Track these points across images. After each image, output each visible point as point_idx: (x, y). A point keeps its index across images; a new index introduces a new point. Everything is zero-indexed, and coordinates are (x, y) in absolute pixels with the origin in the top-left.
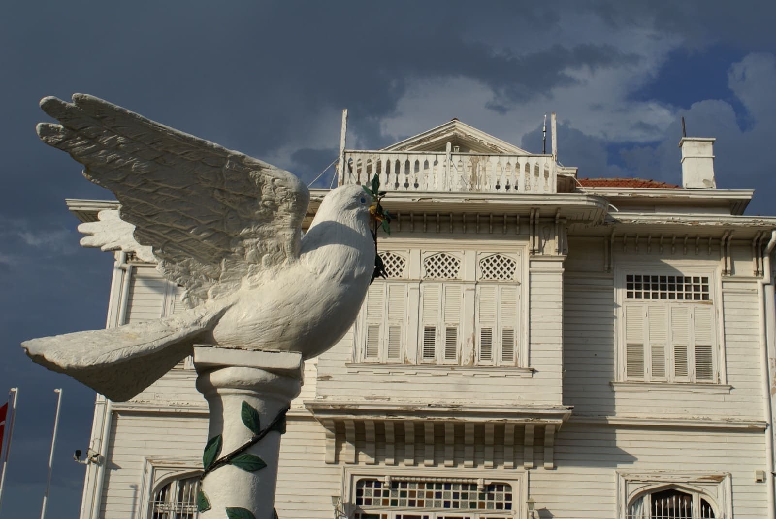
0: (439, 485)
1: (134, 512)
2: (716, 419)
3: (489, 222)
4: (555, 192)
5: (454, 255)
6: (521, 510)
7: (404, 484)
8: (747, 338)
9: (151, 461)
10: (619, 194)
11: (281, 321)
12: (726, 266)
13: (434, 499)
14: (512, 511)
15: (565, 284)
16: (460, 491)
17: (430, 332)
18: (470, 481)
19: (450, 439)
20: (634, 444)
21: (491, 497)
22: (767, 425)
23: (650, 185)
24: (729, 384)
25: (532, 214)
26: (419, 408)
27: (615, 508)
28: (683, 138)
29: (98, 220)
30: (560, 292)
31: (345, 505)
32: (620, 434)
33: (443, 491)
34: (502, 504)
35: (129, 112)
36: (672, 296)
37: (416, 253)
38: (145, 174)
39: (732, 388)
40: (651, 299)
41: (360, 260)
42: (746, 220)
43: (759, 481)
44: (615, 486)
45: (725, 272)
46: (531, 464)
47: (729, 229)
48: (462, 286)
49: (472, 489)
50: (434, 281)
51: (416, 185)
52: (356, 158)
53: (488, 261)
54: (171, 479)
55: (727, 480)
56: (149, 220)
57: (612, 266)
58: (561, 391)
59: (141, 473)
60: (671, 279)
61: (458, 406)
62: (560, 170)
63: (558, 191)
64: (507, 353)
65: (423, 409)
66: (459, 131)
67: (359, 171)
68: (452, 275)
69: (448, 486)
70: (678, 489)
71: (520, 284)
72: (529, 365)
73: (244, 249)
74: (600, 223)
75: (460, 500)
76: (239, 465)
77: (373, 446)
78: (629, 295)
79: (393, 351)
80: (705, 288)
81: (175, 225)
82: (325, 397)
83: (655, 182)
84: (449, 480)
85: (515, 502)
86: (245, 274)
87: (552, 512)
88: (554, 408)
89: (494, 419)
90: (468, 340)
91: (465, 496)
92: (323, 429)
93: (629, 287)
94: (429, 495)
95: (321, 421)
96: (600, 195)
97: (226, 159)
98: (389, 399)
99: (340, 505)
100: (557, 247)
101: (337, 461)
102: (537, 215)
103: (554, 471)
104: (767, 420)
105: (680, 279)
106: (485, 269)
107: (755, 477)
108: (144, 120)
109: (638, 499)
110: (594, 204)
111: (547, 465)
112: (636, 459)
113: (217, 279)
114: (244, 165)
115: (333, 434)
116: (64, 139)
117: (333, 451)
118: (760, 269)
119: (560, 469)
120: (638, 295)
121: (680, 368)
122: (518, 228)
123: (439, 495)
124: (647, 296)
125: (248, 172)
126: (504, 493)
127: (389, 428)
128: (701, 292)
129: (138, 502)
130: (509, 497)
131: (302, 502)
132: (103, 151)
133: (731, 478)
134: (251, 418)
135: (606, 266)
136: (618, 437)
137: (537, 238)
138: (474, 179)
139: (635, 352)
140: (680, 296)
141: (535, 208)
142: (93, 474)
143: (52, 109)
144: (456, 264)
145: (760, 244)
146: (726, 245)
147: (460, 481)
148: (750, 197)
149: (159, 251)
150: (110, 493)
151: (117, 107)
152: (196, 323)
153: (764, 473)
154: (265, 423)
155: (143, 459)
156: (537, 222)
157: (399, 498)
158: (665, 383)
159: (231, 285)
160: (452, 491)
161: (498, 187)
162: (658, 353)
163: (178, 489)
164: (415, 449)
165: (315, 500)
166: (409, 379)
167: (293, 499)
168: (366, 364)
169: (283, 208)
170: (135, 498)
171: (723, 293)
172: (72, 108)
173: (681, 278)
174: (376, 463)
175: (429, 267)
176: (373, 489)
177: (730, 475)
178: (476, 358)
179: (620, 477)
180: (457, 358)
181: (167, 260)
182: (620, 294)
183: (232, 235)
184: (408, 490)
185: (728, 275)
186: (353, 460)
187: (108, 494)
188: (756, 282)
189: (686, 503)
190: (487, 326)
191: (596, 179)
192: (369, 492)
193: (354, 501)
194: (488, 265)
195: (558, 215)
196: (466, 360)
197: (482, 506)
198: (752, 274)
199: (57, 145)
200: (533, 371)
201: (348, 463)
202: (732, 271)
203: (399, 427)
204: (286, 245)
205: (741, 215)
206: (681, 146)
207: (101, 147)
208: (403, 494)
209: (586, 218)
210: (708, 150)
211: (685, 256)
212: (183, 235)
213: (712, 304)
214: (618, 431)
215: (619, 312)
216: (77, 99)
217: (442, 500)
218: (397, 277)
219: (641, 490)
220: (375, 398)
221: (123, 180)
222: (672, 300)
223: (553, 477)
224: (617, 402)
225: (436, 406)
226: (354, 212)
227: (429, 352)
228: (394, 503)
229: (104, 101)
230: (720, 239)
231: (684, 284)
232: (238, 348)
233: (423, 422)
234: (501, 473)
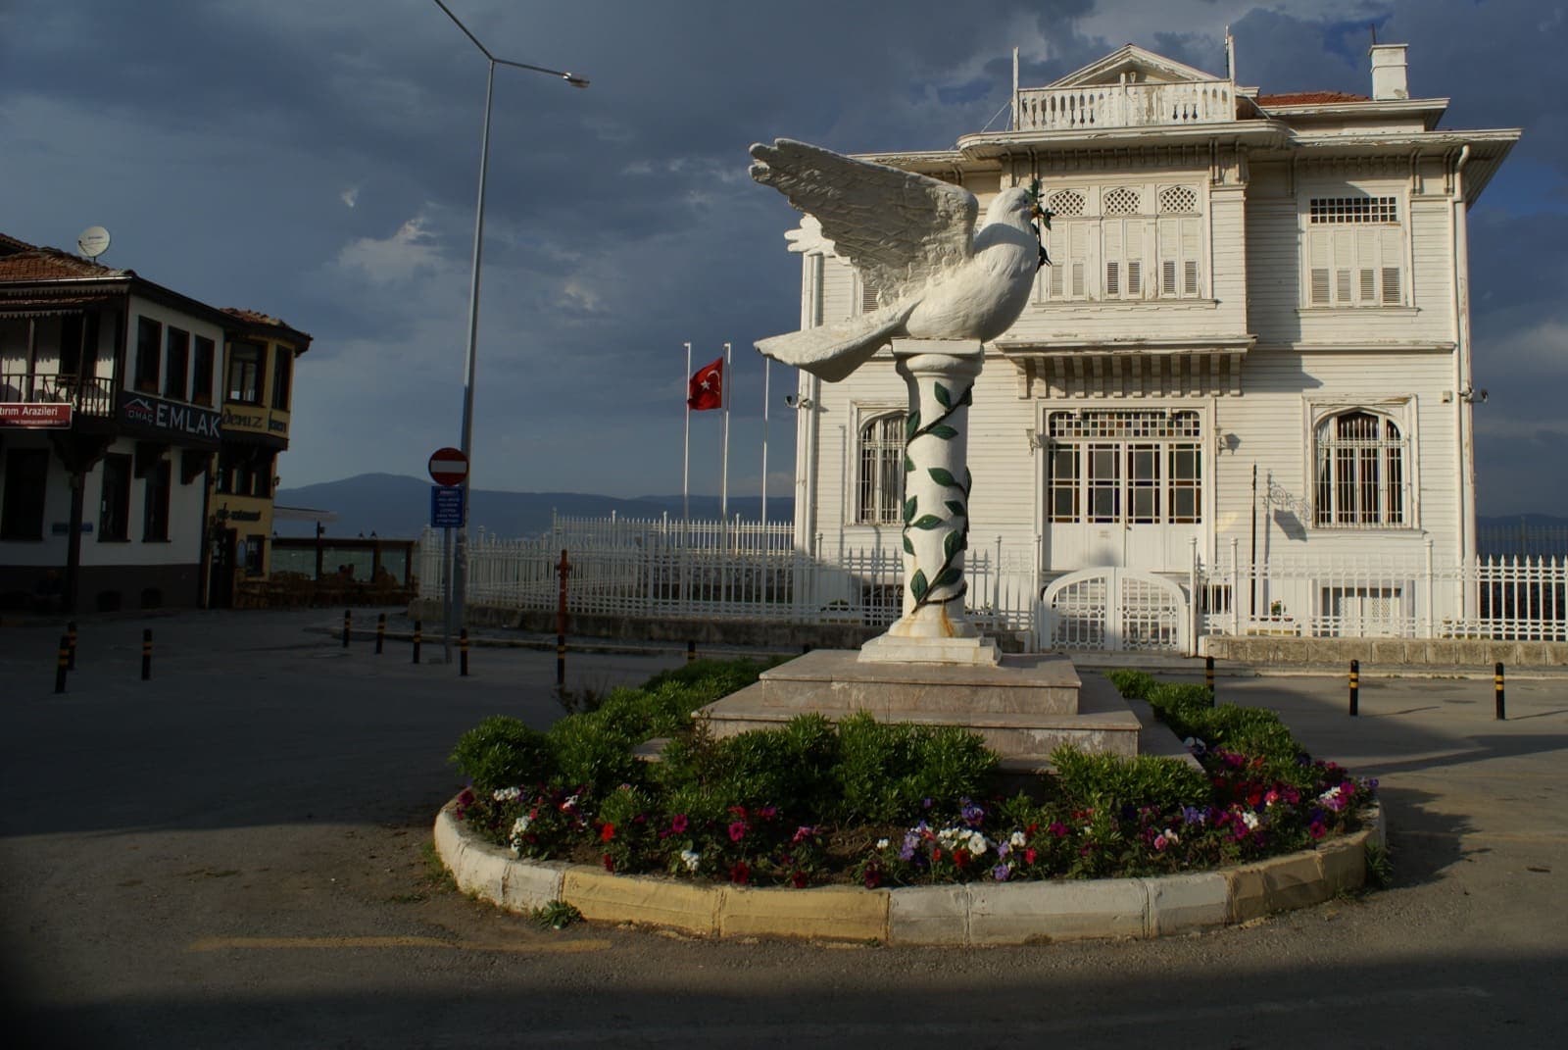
0: (1128, 415)
1: (844, 450)
2: (1402, 341)
3: (1167, 154)
4: (1235, 119)
5: (1133, 189)
6: (1208, 435)
7: (1095, 415)
8: (1436, 259)
9: (855, 403)
10: (1306, 111)
11: (962, 314)
12: (1415, 185)
13: (1124, 428)
14: (1200, 437)
15: (1247, 212)
16: (1149, 419)
17: (1113, 269)
18: (1158, 410)
19: (1137, 371)
20: (1320, 369)
21: (1179, 424)
22: (1455, 346)
23: (1337, 99)
24: (1417, 306)
25: (1211, 145)
26: (1105, 343)
27: (1301, 431)
28: (1373, 46)
29: (800, 227)
30: (1242, 221)
31: (1039, 437)
32: (1306, 360)
33: (1132, 420)
34: (1190, 431)
35: (821, 149)
36: (1358, 219)
37: (1095, 189)
38: (839, 199)
39: (1419, 310)
40: (1336, 223)
41: (1026, 256)
42: (1435, 136)
43: (1446, 401)
44: (1301, 411)
45: (1414, 191)
46: (1218, 392)
47: (1417, 146)
48: (1142, 220)
49: (1160, 418)
50: (1113, 217)
51: (1092, 120)
52: (1030, 96)
53: (1168, 193)
54: (875, 420)
55: (1413, 401)
56: (846, 236)
57: (1295, 191)
58: (1245, 321)
59: (848, 414)
60: (1357, 201)
61: (1143, 340)
62: (1240, 91)
63: (1238, 118)
64: (1191, 286)
65: (1110, 344)
66: (1136, 57)
67: (1034, 111)
68: (1133, 210)
69: (1137, 415)
70: (1365, 412)
71: (1201, 215)
72: (1213, 296)
73: (926, 253)
74: (1282, 148)
75: (1149, 428)
76: (936, 434)
77: (1063, 381)
78: (1314, 220)
79: (1077, 290)
80: (1393, 209)
81: (868, 238)
82: (1014, 336)
83: (1344, 95)
84: (1138, 410)
85: (1202, 429)
86: (928, 274)
87: (1239, 437)
88: (1238, 338)
89: (1180, 351)
90: (1151, 274)
91: (1154, 424)
92: (1014, 366)
93: (1314, 211)
94: (1120, 425)
95: (1012, 359)
96: (1284, 113)
97: (905, 180)
98: (1076, 336)
99: (1034, 437)
100: (1238, 176)
101: (1029, 396)
102: (1216, 144)
103: (1241, 398)
104: (1456, 341)
105: (1366, 201)
106: (1165, 202)
107: (1441, 398)
108: (834, 155)
109: (1324, 422)
110: (1274, 130)
111: (1233, 392)
112: (1321, 384)
113: (905, 280)
114: (920, 184)
115: (1024, 371)
116: (771, 178)
117: (1025, 387)
118: (1451, 186)
119: (1246, 396)
120: (1323, 220)
121: (1367, 293)
122: (1197, 158)
123: (1128, 425)
124: (1332, 220)
125: (924, 189)
126: (1192, 420)
127: (1078, 363)
128: (1388, 214)
129: (847, 441)
130: (1197, 424)
131: (999, 436)
132: (803, 184)
133: (1417, 399)
134: (942, 395)
135: (1290, 191)
136: (1304, 363)
137: (1217, 168)
138: (1150, 110)
139: (1320, 277)
140: (1366, 219)
141: (1214, 137)
142: (804, 417)
143: (759, 153)
144: (1136, 198)
145: (1451, 160)
146: (1414, 163)
147: (1149, 410)
148: (1444, 107)
149: (855, 261)
150: (821, 434)
151: (812, 146)
152: (891, 320)
153: (1451, 393)
154: (954, 399)
155: (848, 402)
156: (1216, 151)
157: (1090, 429)
158: (1351, 308)
159: (918, 285)
160: (1141, 421)
161: (1175, 117)
162: (1344, 277)
163: (883, 428)
164: (1104, 382)
165: (1010, 433)
166: (1093, 315)
167: (989, 433)
168: (1051, 302)
169: (956, 217)
170: (844, 437)
171: (1411, 213)
172: (775, 152)
173: (1368, 199)
174: (1067, 396)
175: (1109, 203)
176: (1065, 420)
177: (1417, 397)
178: (1160, 292)
179: (1306, 402)
180: (1141, 292)
181: (863, 267)
182: (1304, 219)
183: (916, 242)
184: (1098, 420)
185: (1417, 194)
186: (1044, 395)
187: (820, 435)
188: (1446, 200)
189: (1371, 425)
190: (1169, 259)
191: (1281, 95)
192: (1061, 424)
193: (1048, 433)
194: (1168, 198)
195: (1237, 143)
196: (1149, 294)
197: (1171, 433)
198: (1442, 192)
199: (766, 182)
200: (1217, 302)
201: (1040, 398)
202: (1421, 190)
203: (1088, 362)
204: (962, 247)
205: (1434, 130)
206: (1371, 54)
207: (802, 180)
208: (1094, 425)
209: (1267, 143)
210: (1400, 58)
211: (1372, 176)
212: (875, 246)
213: (1399, 225)
214: (1303, 357)
215: (1303, 238)
216: (779, 144)
217: (1132, 429)
218: (1078, 215)
219: (1327, 413)
220: (1062, 336)
221: (822, 205)
222: (1358, 223)
223: (1240, 404)
224: (1303, 328)
225: (1122, 340)
226: (1019, 212)
227: (1113, 288)
228: (1086, 433)
229: (801, 143)
230: (1408, 157)
231: (1371, 206)
232: (927, 339)
233: (1110, 356)
234: (1188, 401)
